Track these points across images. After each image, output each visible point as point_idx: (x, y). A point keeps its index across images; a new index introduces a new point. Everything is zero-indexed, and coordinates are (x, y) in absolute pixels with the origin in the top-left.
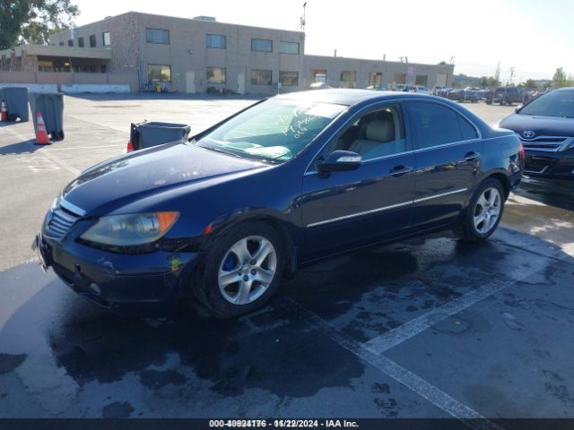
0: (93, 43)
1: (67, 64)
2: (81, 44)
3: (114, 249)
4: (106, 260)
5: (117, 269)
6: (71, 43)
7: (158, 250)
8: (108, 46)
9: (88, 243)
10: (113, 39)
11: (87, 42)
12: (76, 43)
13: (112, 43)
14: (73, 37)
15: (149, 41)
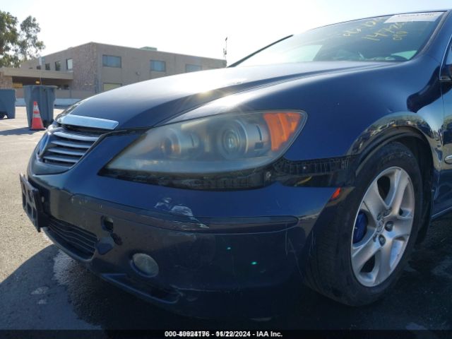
0: (57, 68)
1: (38, 82)
2: (48, 68)
3: (186, 182)
4: (173, 203)
5: (202, 220)
6: (39, 68)
7: (270, 183)
8: (70, 70)
9: (126, 176)
10: (75, 65)
11: (52, 67)
12: (43, 67)
13: (74, 67)
14: (41, 64)
15: (104, 65)
